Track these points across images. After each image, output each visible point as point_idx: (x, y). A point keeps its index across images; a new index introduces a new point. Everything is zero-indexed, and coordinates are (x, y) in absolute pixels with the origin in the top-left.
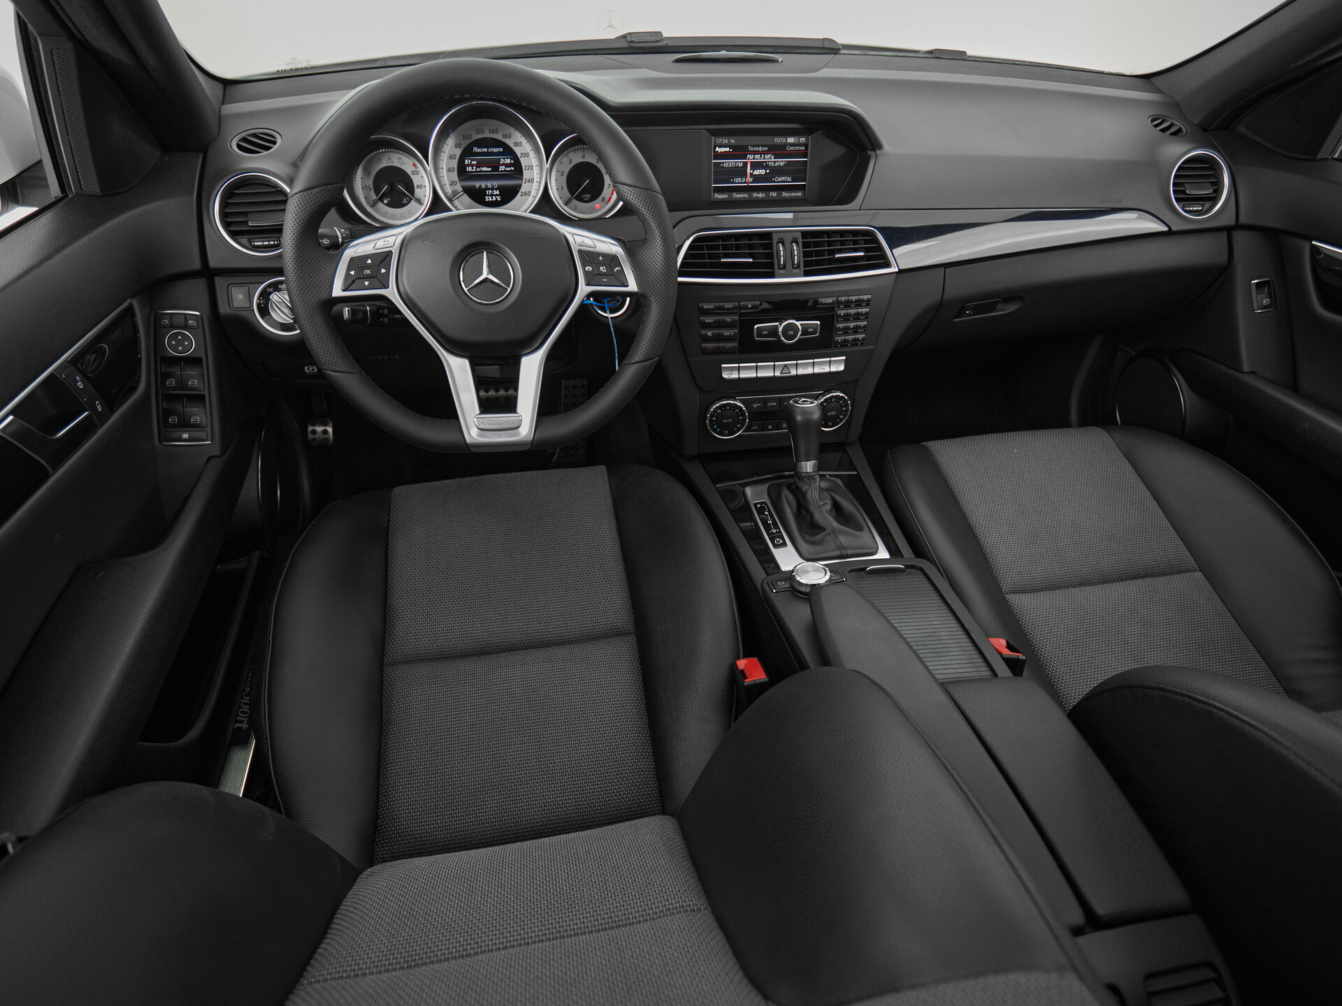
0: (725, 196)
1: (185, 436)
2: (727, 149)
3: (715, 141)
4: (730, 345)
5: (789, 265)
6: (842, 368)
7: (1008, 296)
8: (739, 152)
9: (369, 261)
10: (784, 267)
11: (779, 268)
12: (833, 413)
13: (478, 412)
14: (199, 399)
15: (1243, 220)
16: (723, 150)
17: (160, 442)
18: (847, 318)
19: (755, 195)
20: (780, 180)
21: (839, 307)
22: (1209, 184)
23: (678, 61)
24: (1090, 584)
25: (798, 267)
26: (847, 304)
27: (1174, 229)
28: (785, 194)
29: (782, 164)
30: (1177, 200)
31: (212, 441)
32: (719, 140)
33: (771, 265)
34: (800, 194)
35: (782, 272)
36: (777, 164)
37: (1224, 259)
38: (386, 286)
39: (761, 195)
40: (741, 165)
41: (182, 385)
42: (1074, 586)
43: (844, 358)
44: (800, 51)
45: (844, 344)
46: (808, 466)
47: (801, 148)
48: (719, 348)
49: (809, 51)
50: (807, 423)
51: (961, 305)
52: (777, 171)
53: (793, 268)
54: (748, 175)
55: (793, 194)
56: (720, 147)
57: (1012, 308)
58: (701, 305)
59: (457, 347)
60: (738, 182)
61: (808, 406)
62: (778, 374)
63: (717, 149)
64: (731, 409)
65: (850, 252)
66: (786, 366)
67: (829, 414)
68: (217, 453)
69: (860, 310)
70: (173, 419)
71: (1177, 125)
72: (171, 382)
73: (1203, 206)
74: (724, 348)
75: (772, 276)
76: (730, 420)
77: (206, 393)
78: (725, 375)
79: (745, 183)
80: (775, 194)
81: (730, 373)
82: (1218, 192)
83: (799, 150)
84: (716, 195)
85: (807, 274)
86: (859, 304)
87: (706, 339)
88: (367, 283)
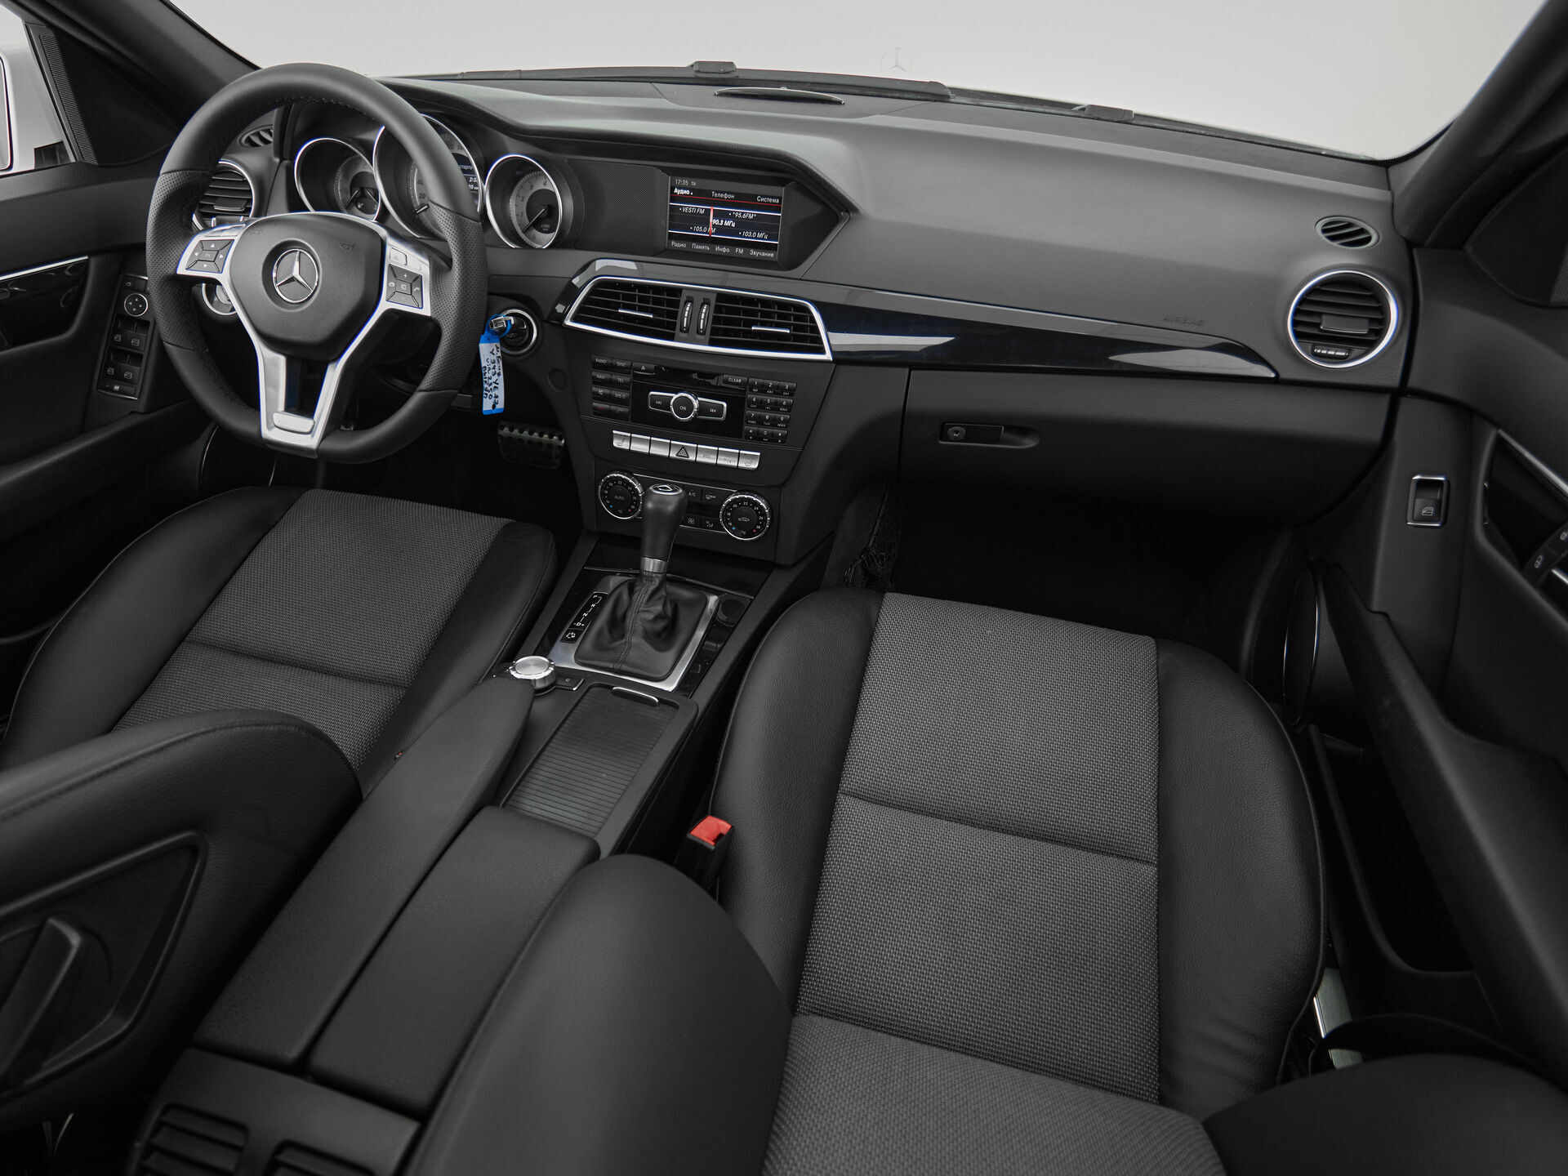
0: (683, 245)
1: (117, 388)
2: (687, 192)
3: (673, 181)
4: (620, 409)
5: (693, 329)
6: (754, 465)
7: (1021, 426)
8: (699, 196)
9: (213, 246)
10: (687, 332)
11: (681, 330)
12: (746, 520)
13: (283, 410)
14: (137, 358)
15: (1414, 381)
16: (683, 192)
17: (97, 388)
18: (761, 405)
19: (718, 248)
20: (748, 236)
21: (751, 390)
22: (1367, 321)
23: (721, 94)
24: (973, 825)
25: (704, 334)
26: (763, 389)
27: (1284, 375)
28: (753, 253)
29: (751, 217)
30: (1297, 335)
31: (139, 398)
32: (678, 181)
33: (672, 326)
34: (772, 255)
35: (685, 335)
36: (744, 216)
37: (1375, 434)
38: (220, 272)
39: (725, 250)
40: (702, 212)
41: (126, 342)
42: (949, 819)
43: (759, 454)
44: (894, 95)
45: (758, 437)
46: (651, 565)
47: (774, 201)
48: (610, 410)
49: (906, 96)
50: (658, 514)
51: (943, 423)
52: (743, 225)
53: (698, 332)
54: (711, 225)
55: (764, 254)
56: (679, 188)
57: (1029, 443)
58: (593, 357)
59: (273, 342)
60: (699, 231)
61: (668, 495)
62: (673, 455)
63: (676, 191)
64: (623, 485)
65: (771, 326)
66: (683, 447)
67: (739, 519)
68: (141, 409)
69: (779, 399)
70: (111, 371)
71: (1368, 233)
72: (118, 338)
73: (1350, 350)
74: (615, 412)
75: (671, 338)
76: (622, 498)
77: (145, 354)
78: (616, 443)
79: (706, 233)
80: (741, 251)
81: (621, 442)
82: (1380, 334)
83: (772, 203)
84: (673, 243)
85: (712, 343)
86: (778, 391)
87: (597, 397)
88: (205, 266)
